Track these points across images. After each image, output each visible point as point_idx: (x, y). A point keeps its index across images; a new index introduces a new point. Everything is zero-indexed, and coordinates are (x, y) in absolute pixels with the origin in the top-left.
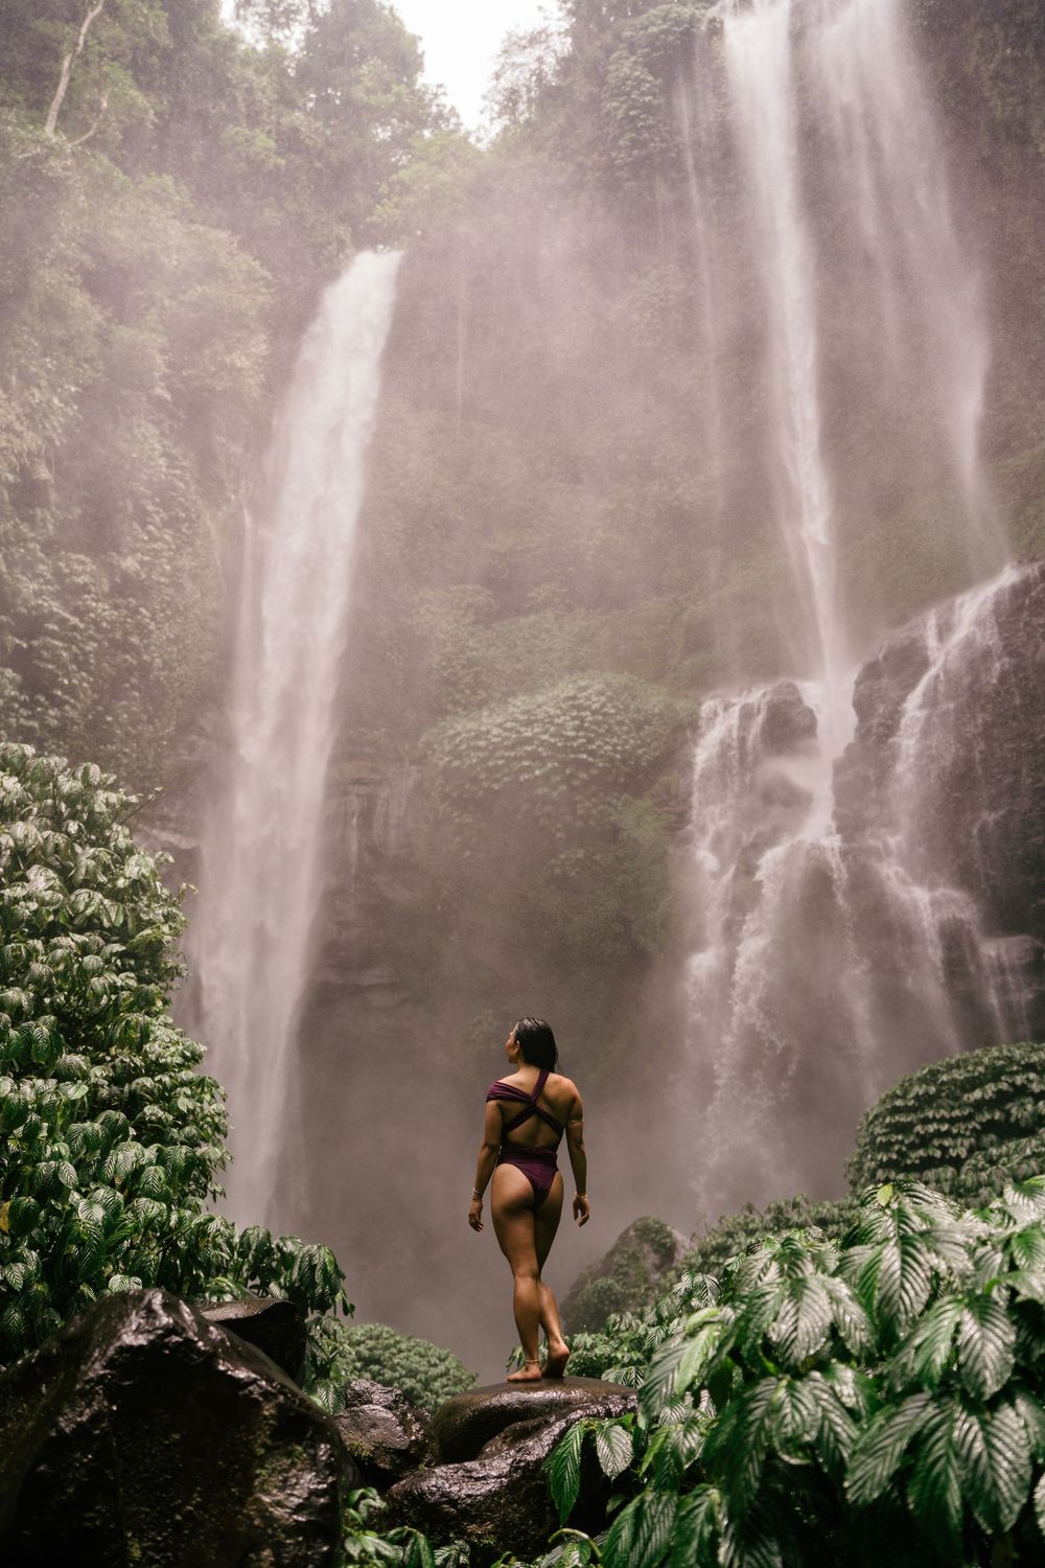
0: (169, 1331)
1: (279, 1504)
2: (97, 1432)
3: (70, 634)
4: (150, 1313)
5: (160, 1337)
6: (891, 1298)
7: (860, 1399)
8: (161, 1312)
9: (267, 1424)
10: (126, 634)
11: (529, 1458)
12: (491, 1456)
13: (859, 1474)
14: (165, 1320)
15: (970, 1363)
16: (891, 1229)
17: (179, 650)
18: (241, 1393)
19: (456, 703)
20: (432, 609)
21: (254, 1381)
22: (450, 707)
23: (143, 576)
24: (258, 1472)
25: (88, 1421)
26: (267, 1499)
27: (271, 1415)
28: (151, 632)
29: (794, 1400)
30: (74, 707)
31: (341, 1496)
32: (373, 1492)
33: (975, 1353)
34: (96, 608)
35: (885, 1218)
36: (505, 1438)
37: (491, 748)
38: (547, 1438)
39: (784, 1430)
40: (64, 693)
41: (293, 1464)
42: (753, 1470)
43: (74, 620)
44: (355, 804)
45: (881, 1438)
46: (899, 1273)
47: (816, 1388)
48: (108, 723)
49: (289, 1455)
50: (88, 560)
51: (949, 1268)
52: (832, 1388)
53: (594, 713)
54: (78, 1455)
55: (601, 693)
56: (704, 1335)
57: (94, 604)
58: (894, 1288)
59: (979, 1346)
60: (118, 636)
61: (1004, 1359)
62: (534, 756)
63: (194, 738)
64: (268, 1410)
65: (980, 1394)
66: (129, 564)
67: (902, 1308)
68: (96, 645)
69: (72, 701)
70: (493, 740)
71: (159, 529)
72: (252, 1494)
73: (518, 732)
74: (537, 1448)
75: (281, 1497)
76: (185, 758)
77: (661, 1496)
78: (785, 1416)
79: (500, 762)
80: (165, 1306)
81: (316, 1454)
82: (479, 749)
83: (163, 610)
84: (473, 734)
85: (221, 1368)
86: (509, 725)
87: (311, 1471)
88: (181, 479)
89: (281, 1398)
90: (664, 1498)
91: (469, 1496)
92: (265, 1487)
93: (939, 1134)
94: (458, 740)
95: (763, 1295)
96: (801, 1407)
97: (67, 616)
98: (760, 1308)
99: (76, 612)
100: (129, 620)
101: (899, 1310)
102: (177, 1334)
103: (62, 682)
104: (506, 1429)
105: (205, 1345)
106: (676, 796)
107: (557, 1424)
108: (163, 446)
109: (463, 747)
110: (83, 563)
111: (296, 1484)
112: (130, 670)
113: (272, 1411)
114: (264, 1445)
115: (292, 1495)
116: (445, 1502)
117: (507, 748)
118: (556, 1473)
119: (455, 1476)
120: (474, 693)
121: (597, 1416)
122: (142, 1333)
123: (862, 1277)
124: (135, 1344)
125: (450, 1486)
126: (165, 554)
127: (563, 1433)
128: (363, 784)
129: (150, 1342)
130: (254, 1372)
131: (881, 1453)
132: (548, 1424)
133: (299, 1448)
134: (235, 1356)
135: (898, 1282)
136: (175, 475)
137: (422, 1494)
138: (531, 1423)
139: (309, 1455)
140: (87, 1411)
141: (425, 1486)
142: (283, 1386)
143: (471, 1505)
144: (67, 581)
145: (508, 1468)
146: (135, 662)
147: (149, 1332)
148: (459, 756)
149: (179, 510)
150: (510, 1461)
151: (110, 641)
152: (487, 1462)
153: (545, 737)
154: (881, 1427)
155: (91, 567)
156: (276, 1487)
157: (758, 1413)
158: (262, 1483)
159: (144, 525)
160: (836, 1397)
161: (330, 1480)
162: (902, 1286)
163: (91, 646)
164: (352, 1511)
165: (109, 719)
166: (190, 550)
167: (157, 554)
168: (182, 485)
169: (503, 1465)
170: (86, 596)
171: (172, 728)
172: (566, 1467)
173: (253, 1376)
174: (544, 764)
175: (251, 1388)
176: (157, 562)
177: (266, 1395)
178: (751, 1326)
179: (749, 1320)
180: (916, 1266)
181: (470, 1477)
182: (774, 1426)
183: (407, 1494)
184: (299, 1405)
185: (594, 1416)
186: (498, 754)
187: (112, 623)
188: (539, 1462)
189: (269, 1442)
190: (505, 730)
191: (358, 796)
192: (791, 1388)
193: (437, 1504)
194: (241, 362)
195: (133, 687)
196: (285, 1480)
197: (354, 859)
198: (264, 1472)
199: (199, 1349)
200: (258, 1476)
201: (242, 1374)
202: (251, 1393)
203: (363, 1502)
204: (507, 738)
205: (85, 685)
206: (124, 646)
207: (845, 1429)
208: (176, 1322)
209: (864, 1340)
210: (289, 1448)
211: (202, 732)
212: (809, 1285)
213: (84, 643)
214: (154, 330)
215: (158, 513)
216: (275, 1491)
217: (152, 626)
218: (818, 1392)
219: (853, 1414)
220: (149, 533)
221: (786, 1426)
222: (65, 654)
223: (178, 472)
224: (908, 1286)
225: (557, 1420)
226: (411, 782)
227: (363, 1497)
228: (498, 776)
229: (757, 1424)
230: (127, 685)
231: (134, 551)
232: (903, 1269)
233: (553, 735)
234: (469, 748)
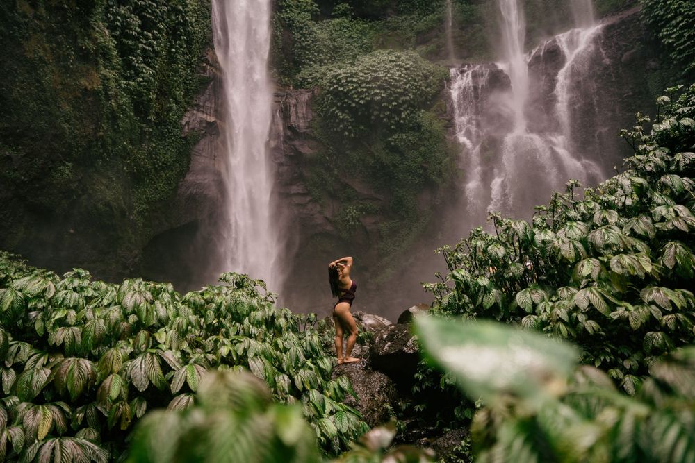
37: (359, 82)
53: (407, 69)
62: (381, 87)
63: (205, 65)
70: (360, 78)
73: (371, 75)
76: (202, 75)
79: (365, 90)
82: (352, 82)
84: (349, 75)
94: (340, 77)
106: (445, 112)
109: (344, 81)
112: (179, 23)
117: (368, 83)
153: (386, 79)
174: (387, 92)
186: (364, 85)
190: (365, 74)
197: (282, 134)
204: (366, 78)
211: (207, 61)
228: (363, 96)
233: (389, 78)
234: (347, 82)
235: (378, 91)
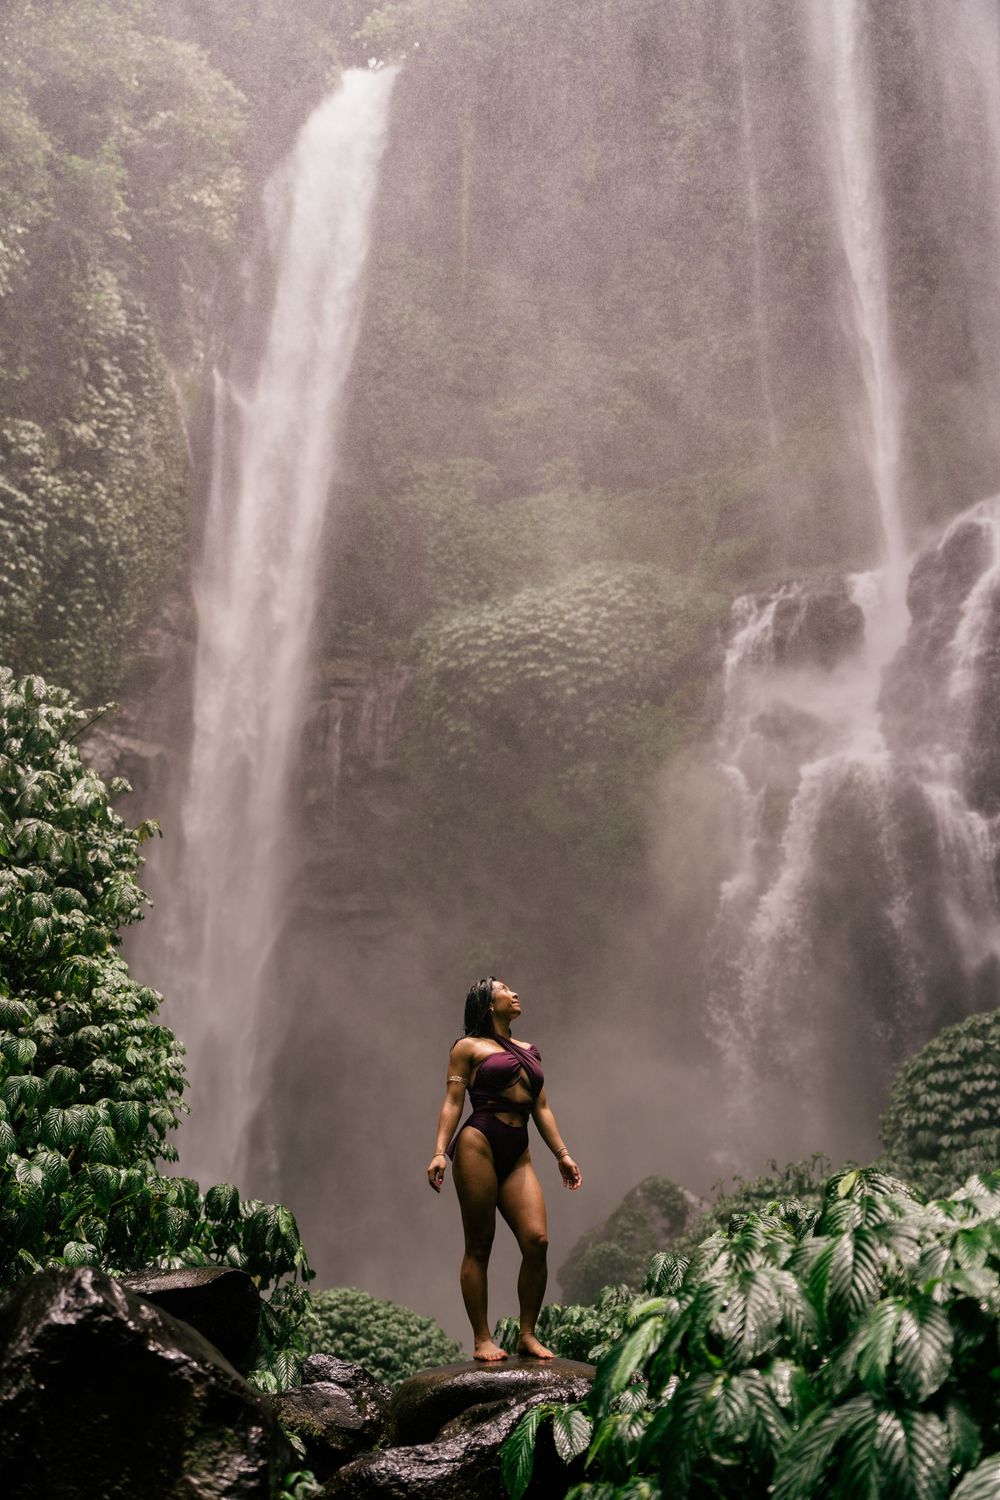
0: (98, 1310)
1: (208, 1486)
2: (24, 1411)
3: (17, 512)
4: (80, 1292)
5: (88, 1316)
6: (843, 1295)
7: (796, 1399)
8: (91, 1291)
9: (197, 1406)
10: (81, 512)
11: (484, 1442)
12: (445, 1439)
13: (784, 1478)
14: (96, 1299)
15: (907, 1364)
16: (858, 1217)
17: (141, 531)
18: (171, 1374)
19: (454, 595)
20: (428, 485)
21: (185, 1363)
22: (446, 599)
23: (99, 445)
24: (187, 1453)
25: (15, 1399)
26: (195, 1481)
27: (202, 1397)
28: (108, 510)
29: (729, 1399)
30: (21, 595)
31: (272, 1480)
32: (310, 1475)
33: (912, 1354)
34: (45, 483)
35: (853, 1206)
36: (464, 1420)
37: (492, 647)
38: (505, 1421)
39: (716, 1430)
40: (11, 579)
41: (224, 1447)
42: (684, 1468)
43: (22, 497)
44: (337, 708)
45: (807, 1441)
46: (850, 1270)
47: (752, 1386)
48: (60, 614)
49: (220, 1437)
50: (37, 428)
51: (898, 1262)
52: (768, 1386)
53: (610, 607)
54: (5, 1433)
55: (618, 586)
56: (647, 1328)
57: (44, 478)
58: (845, 1285)
59: (917, 1347)
60: (71, 514)
61: (941, 1360)
62: (540, 657)
63: (157, 631)
64: (198, 1392)
65: (916, 1395)
66: (84, 431)
67: (853, 1306)
68: (46, 525)
69: (19, 588)
70: (495, 638)
71: (118, 393)
72: (181, 1475)
73: (523, 629)
74: (493, 1433)
75: (210, 1479)
76: (146, 654)
77: (598, 1487)
78: (718, 1415)
79: (503, 664)
80: (94, 1285)
81: (247, 1437)
82: (477, 647)
83: (121, 485)
84: (472, 631)
85: (152, 1348)
86: (513, 621)
87: (242, 1453)
88: (145, 336)
89: (213, 1379)
90: (601, 1491)
91: (420, 1480)
92: (194, 1468)
93: (985, 1092)
94: (454, 636)
95: (711, 1289)
96: (734, 1405)
97: (14, 491)
98: (706, 1303)
99: (24, 487)
100: (83, 496)
101: (849, 1309)
102: (108, 1314)
103: (8, 568)
104: (466, 1411)
105: (135, 1325)
106: (702, 705)
107: (517, 1408)
108: (123, 297)
109: (461, 645)
110: (32, 431)
111: (226, 1466)
112: (86, 553)
113: (203, 1393)
114: (193, 1427)
115: (221, 1477)
116: (394, 1486)
117: (512, 648)
118: (510, 1458)
119: (406, 1459)
120: (475, 583)
121: (559, 1400)
122: (71, 1312)
123: (813, 1271)
124: (63, 1322)
125: (400, 1470)
126: (125, 421)
127: (521, 1416)
128: (345, 685)
129: (78, 1321)
130: (185, 1353)
131: (806, 1457)
132: (508, 1408)
133: (231, 1431)
134: (167, 1337)
135: (849, 1280)
136: (137, 331)
137: (371, 1476)
138: (493, 1405)
139: (240, 1437)
140: (14, 1389)
141: (374, 1468)
142: (216, 1367)
143: (422, 1489)
144: (13, 451)
145: (462, 1452)
146: (90, 545)
147: (78, 1311)
148: (456, 657)
149: (140, 370)
150: (464, 1445)
151: (61, 520)
152: (440, 1445)
153: (553, 635)
154: (810, 1429)
155: (40, 434)
156: (205, 1469)
157: (692, 1410)
158: (192, 1465)
159: (100, 387)
160: (771, 1394)
161: (261, 1463)
162: (853, 1283)
163: (40, 526)
164: (287, 1494)
165: (61, 609)
166: (153, 417)
167: (115, 422)
168: (142, 342)
169: (457, 1449)
170: (35, 469)
171: (132, 621)
172: (520, 1451)
173: (184, 1357)
174: (551, 667)
175: (182, 1370)
176: (115, 430)
177: (197, 1376)
178: (698, 1321)
179: (695, 1316)
180: (867, 1261)
181: (422, 1461)
182: (708, 1425)
183: (355, 1476)
184: (232, 1388)
185: (554, 1400)
186: (500, 654)
187: (65, 500)
188: (495, 1447)
189: (199, 1424)
190: (508, 626)
191: (341, 699)
192: (726, 1384)
193: (387, 1487)
194: (210, 200)
195: (89, 573)
196: (215, 1462)
197: (337, 772)
198: (193, 1454)
199: (129, 1328)
200: (187, 1457)
201: (172, 1355)
202: (182, 1374)
203: (299, 1485)
204: (509, 636)
205: (34, 570)
206: (80, 527)
207: (778, 1430)
208: (105, 1301)
209: (811, 1341)
210: (220, 1430)
211: (164, 625)
212: (757, 1280)
213: (31, 521)
214: (110, 161)
215: (116, 374)
216: (204, 1473)
217: (110, 504)
218: (753, 1391)
219: (786, 1414)
220: (106, 397)
221: (719, 1425)
222: (11, 535)
223: (140, 327)
224: (858, 1281)
225: (518, 1403)
226: (401, 685)
227: (299, 1480)
228: (500, 679)
229: (690, 1422)
230: (82, 571)
231: (87, 418)
232: (855, 1265)
233: (562, 633)
234: (467, 646)
235: (531, 665)
